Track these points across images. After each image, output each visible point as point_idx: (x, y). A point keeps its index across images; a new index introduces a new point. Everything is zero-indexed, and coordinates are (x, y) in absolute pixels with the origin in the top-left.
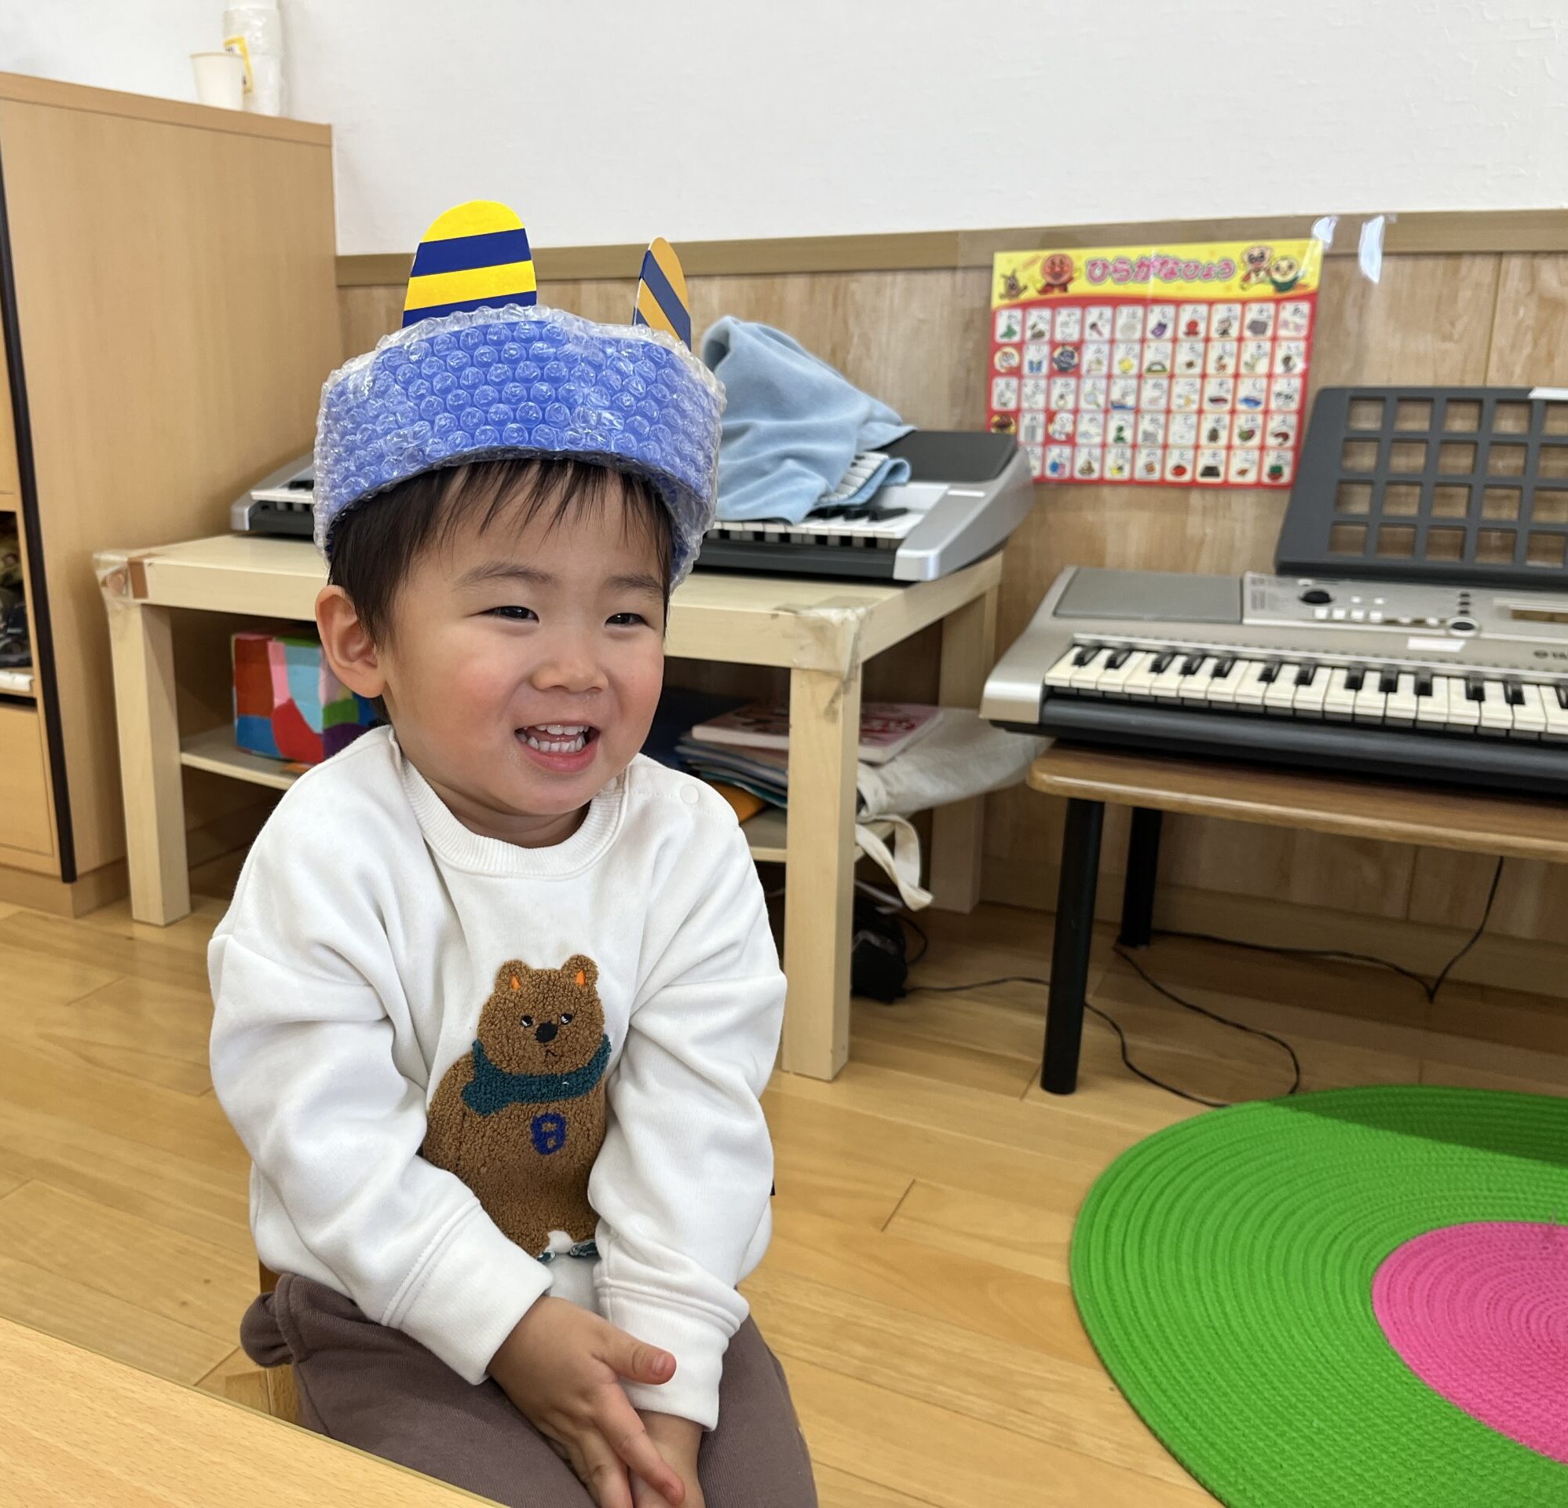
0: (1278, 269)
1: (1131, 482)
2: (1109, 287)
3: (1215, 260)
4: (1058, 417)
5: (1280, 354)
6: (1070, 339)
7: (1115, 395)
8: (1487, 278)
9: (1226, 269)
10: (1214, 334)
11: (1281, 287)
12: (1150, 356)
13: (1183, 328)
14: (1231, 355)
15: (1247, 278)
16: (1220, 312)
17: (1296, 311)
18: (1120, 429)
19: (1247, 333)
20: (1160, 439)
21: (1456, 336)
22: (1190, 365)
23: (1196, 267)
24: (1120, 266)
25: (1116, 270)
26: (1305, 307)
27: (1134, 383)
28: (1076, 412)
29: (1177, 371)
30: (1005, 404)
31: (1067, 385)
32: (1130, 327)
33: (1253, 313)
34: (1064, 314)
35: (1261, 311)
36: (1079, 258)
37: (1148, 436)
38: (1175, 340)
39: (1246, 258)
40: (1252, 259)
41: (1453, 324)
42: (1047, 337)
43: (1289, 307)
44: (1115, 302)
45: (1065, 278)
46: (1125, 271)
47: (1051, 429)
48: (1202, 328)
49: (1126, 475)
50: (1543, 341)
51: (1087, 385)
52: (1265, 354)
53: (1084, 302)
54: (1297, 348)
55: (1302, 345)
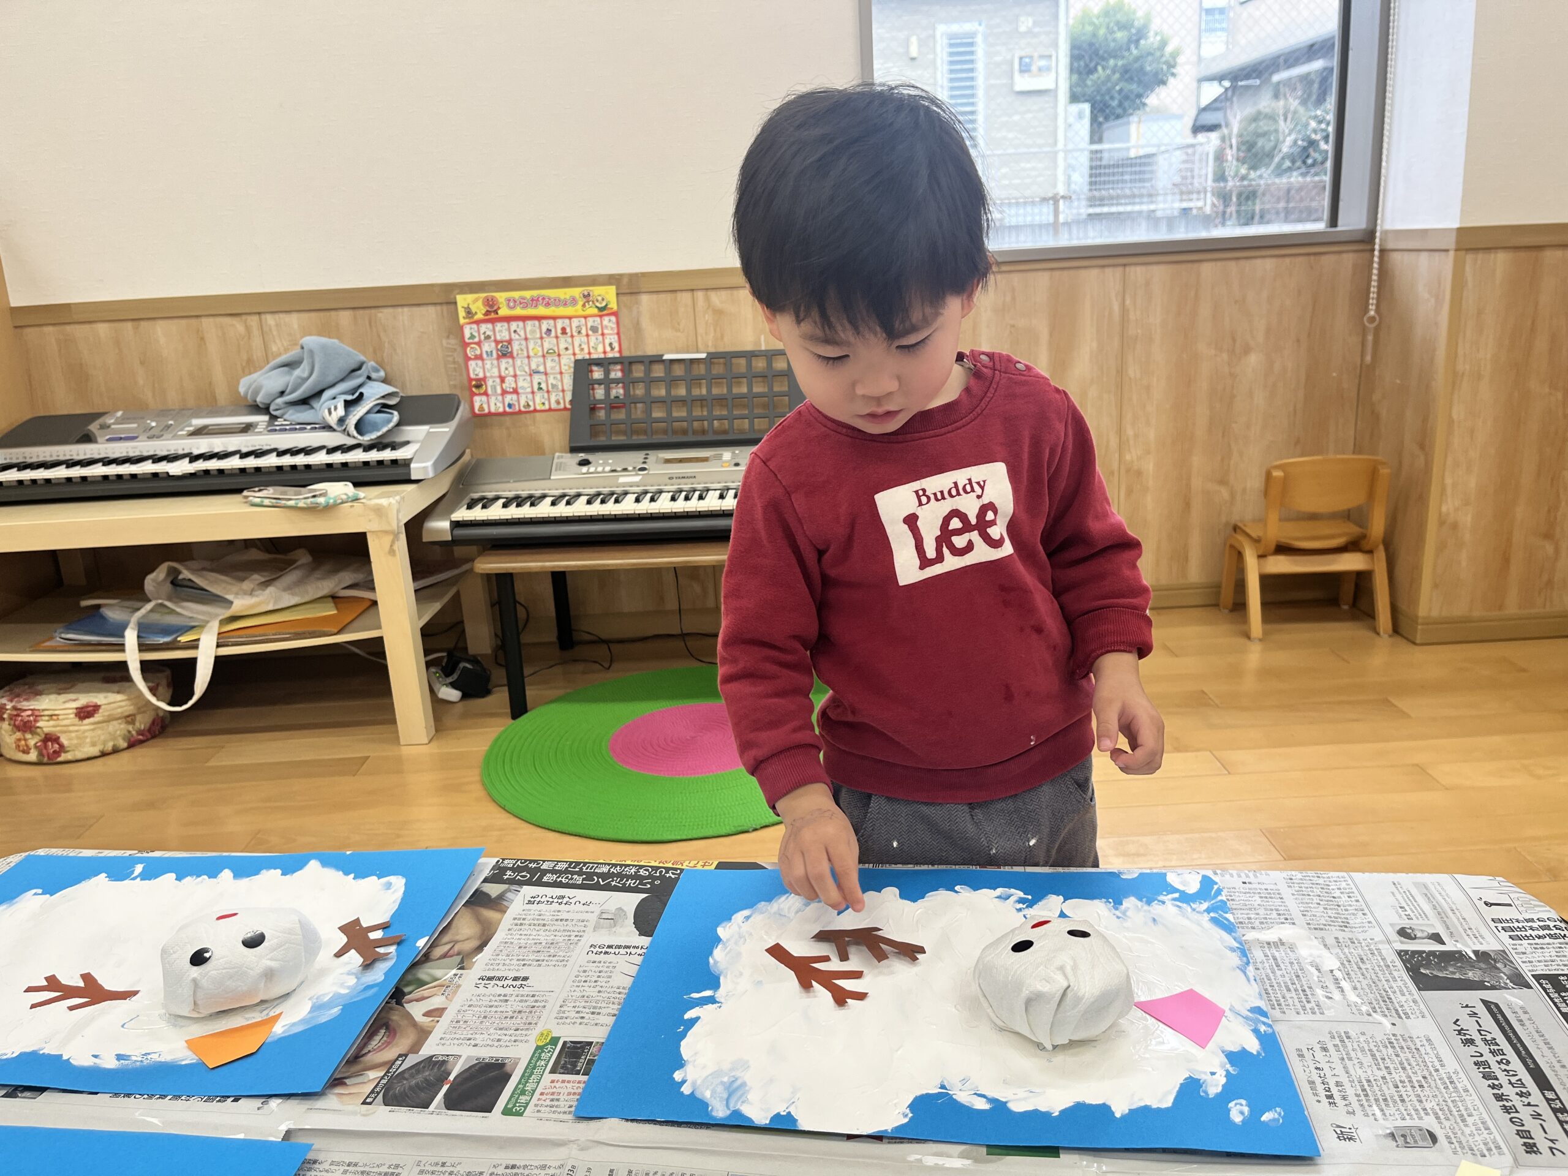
0: (597, 300)
1: (550, 410)
2: (519, 311)
4: (507, 380)
5: (607, 342)
6: (504, 339)
7: (534, 367)
8: (689, 301)
9: (574, 301)
10: (575, 334)
11: (601, 309)
12: (546, 346)
13: (559, 331)
14: (585, 345)
15: (584, 305)
16: (575, 322)
17: (610, 321)
18: (539, 384)
19: (590, 333)
20: (560, 387)
21: (681, 329)
22: (567, 349)
23: (559, 300)
24: (522, 301)
25: (521, 303)
27: (541, 360)
28: (515, 376)
29: (561, 353)
30: (477, 375)
31: (508, 362)
32: (533, 332)
33: (591, 322)
34: (499, 326)
35: (594, 321)
36: (501, 297)
37: (554, 386)
38: (557, 337)
39: (581, 296)
40: (584, 296)
41: (679, 324)
42: (493, 338)
43: (606, 320)
44: (524, 319)
45: (495, 308)
46: (524, 303)
47: (504, 386)
48: (568, 330)
49: (547, 407)
51: (518, 362)
52: (600, 343)
53: (508, 319)
54: (614, 339)
55: (616, 337)
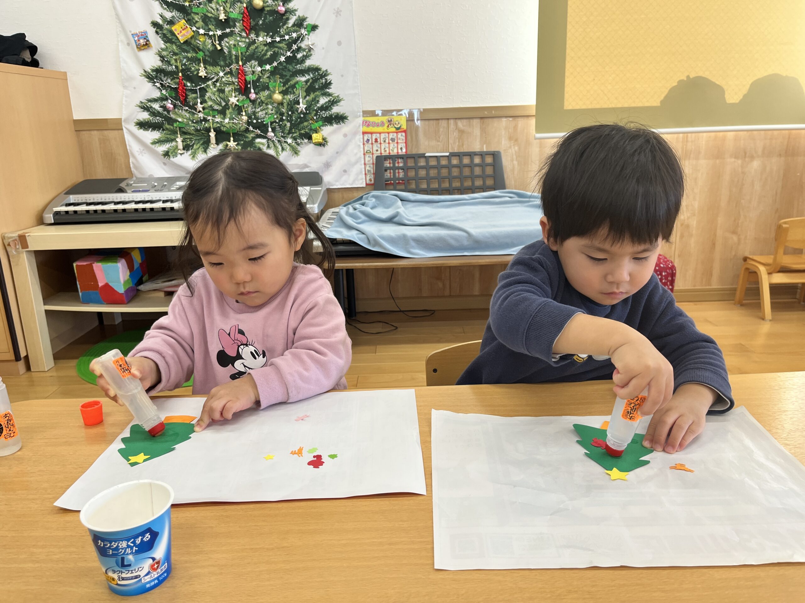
0: (396, 124)
3: (379, 121)
5: (399, 147)
8: (446, 125)
9: (383, 124)
10: (382, 142)
11: (397, 129)
12: (366, 148)
13: (374, 140)
14: (387, 148)
15: (388, 126)
16: (383, 136)
17: (402, 135)
19: (390, 142)
20: (372, 172)
21: (440, 141)
22: (377, 150)
23: (375, 123)
26: (404, 134)
29: (374, 152)
33: (391, 136)
35: (393, 135)
37: (369, 171)
38: (372, 144)
39: (387, 121)
40: (389, 121)
41: (439, 138)
43: (400, 134)
48: (379, 140)
50: (461, 141)
52: (396, 147)
54: (403, 145)
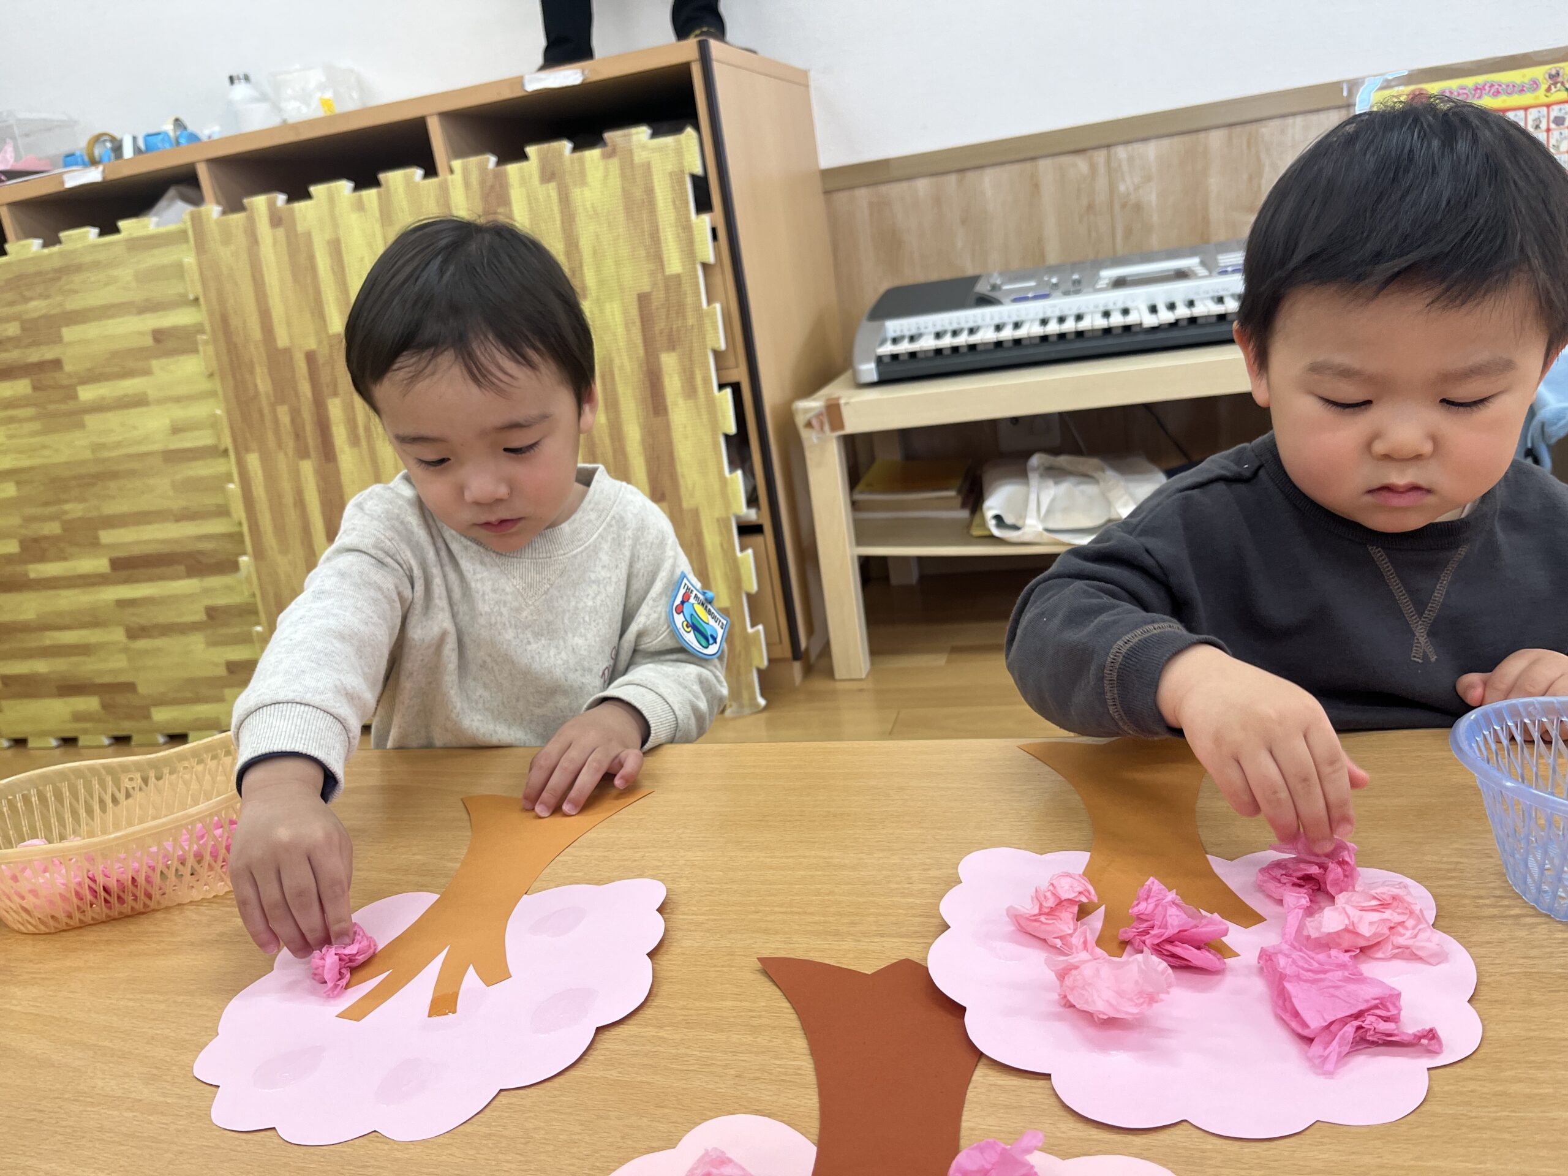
3: (1526, 80)
15: (1549, 90)
16: (1533, 114)
19: (1552, 126)
23: (1514, 86)
33: (1555, 112)
35: (1560, 110)
39: (1547, 76)
40: (1551, 77)
